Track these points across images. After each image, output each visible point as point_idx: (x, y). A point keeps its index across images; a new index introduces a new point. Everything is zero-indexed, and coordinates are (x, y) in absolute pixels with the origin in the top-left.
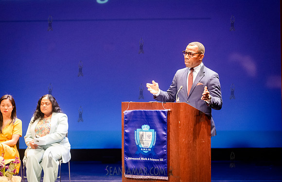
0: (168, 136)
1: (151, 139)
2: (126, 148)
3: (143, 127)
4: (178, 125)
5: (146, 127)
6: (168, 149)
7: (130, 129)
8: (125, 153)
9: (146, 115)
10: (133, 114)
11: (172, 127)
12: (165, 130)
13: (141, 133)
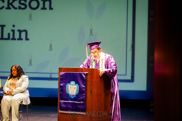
0: (86, 88)
3: (71, 82)
4: (92, 82)
5: (73, 83)
6: (86, 96)
8: (60, 98)
9: (73, 76)
13: (70, 86)
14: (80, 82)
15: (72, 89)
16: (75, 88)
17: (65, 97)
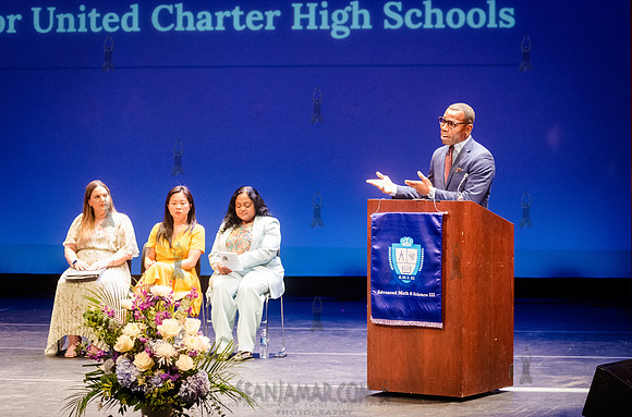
0: (443, 255)
1: (415, 261)
2: (374, 275)
3: (402, 240)
4: (459, 238)
5: (407, 241)
6: (443, 277)
7: (382, 244)
8: (372, 283)
9: (408, 222)
10: (385, 219)
11: (450, 242)
12: (438, 247)
13: (398, 251)
15: (406, 258)
16: (412, 257)
17: (387, 282)
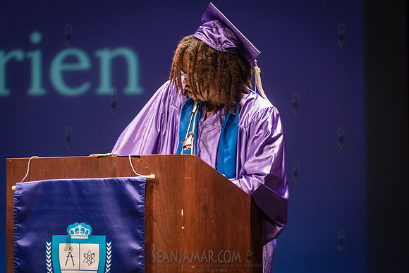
0: (147, 253)
1: (95, 266)
3: (71, 229)
4: (176, 221)
7: (33, 236)
9: (81, 195)
10: (40, 191)
11: (159, 229)
13: (64, 248)
14: (118, 224)
